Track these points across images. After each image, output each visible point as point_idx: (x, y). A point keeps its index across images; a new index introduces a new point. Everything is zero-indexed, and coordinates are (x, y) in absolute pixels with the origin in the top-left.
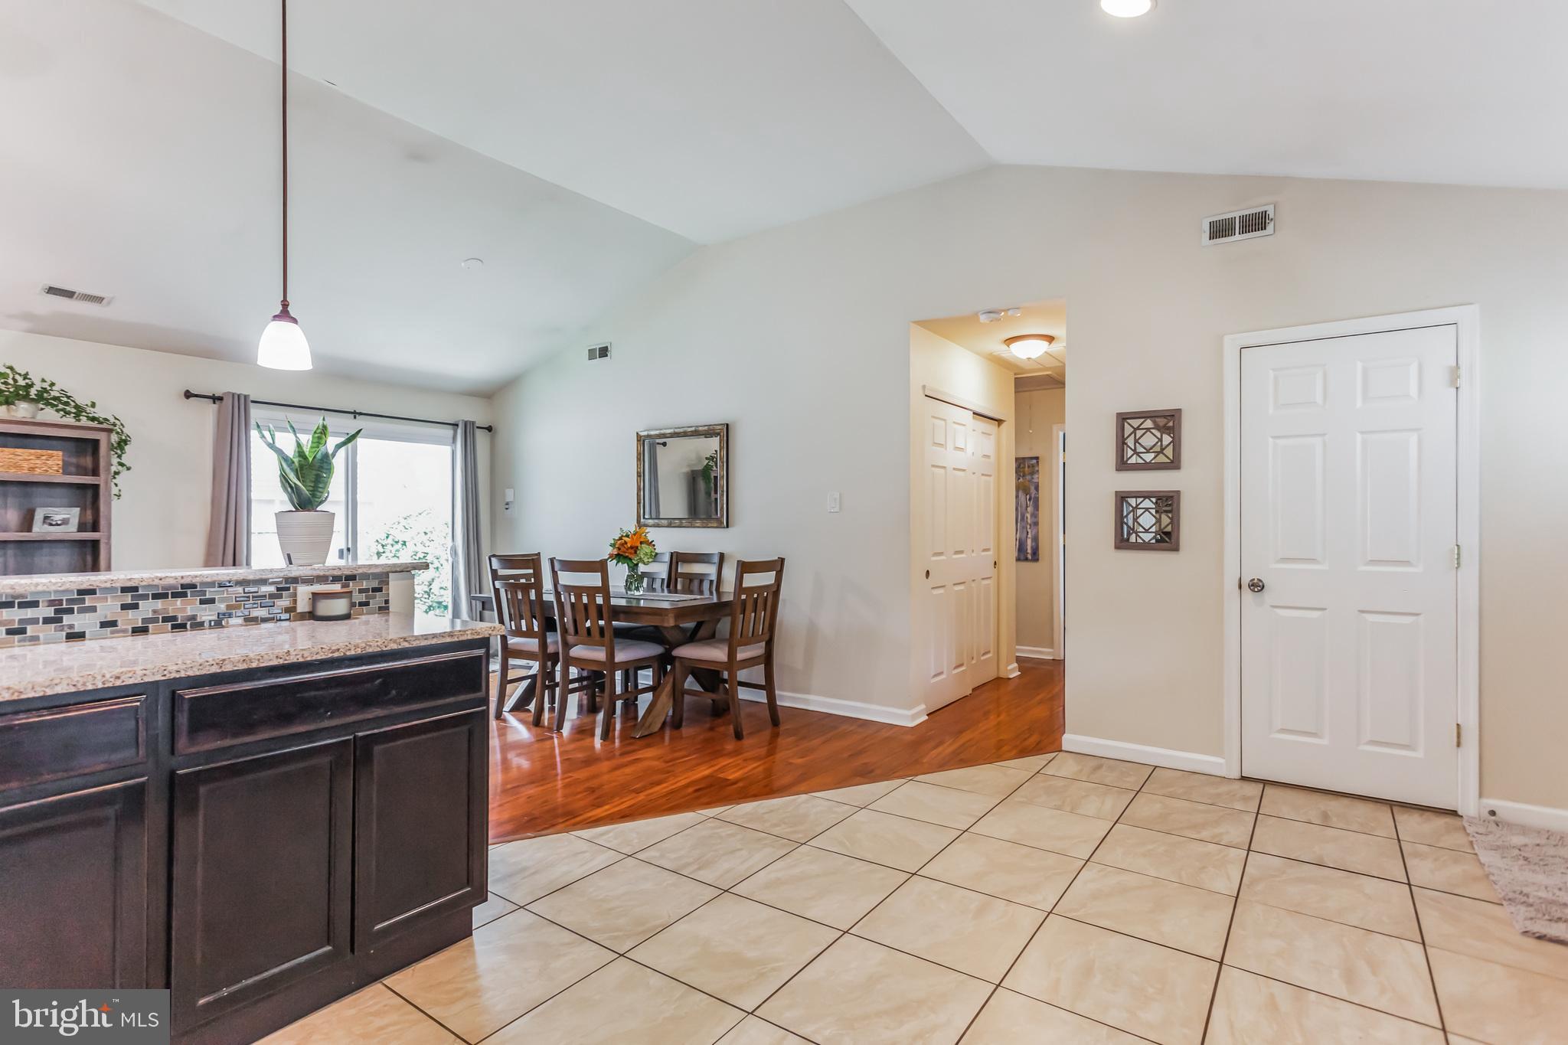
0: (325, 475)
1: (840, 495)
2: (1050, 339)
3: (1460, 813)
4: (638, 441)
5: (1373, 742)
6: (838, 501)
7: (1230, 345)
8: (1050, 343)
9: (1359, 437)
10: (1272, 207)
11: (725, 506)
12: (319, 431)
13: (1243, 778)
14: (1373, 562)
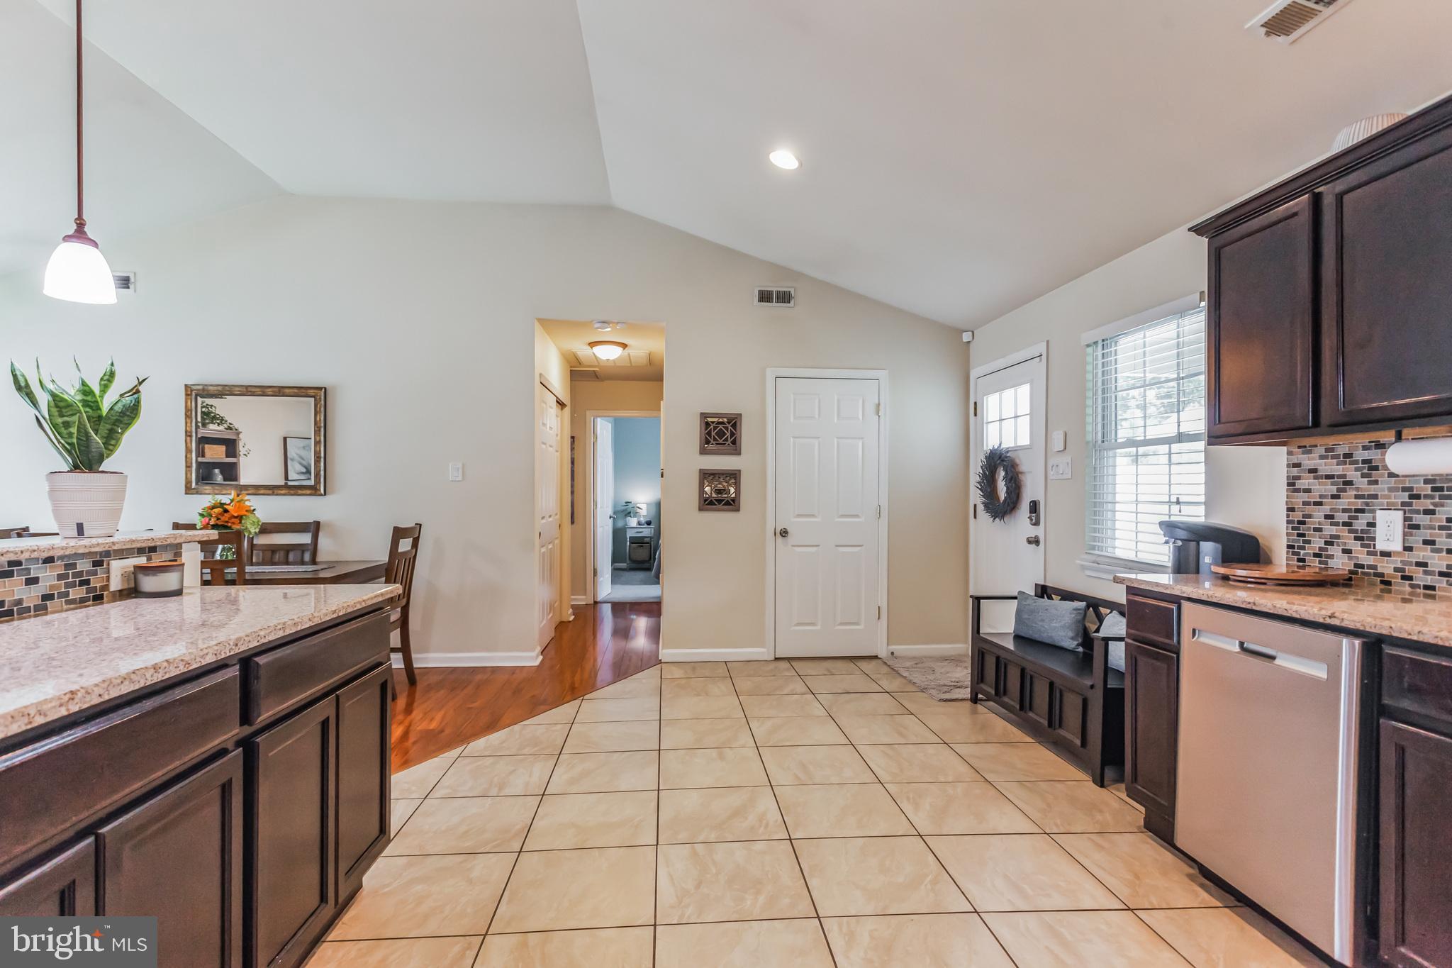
0: (120, 431)
1: (463, 465)
2: (624, 346)
3: (879, 656)
4: (187, 395)
5: (841, 624)
6: (460, 471)
7: (770, 374)
8: (624, 349)
9: (836, 440)
10: (793, 289)
11: (322, 473)
12: (106, 378)
13: (776, 659)
14: (843, 516)
